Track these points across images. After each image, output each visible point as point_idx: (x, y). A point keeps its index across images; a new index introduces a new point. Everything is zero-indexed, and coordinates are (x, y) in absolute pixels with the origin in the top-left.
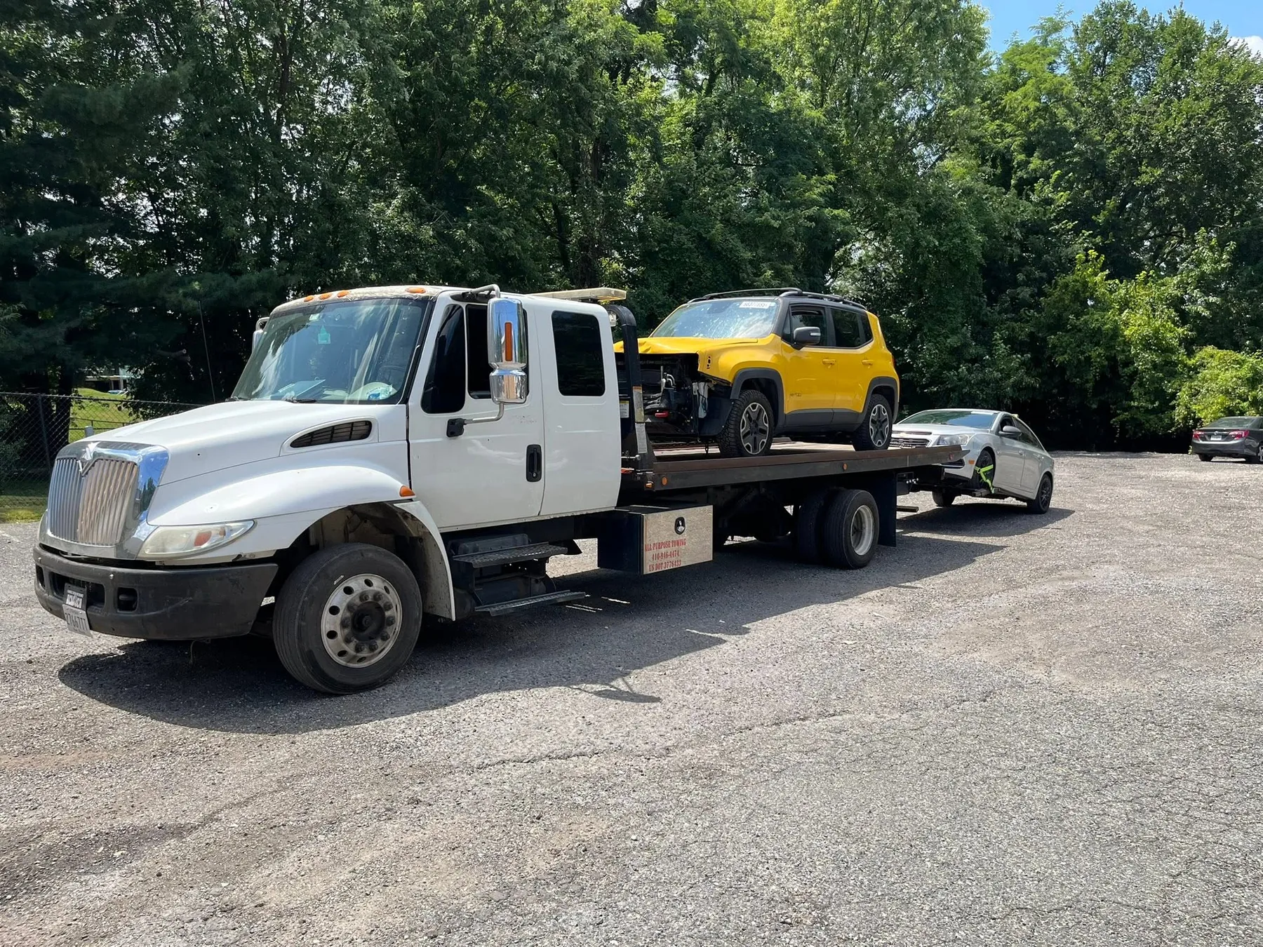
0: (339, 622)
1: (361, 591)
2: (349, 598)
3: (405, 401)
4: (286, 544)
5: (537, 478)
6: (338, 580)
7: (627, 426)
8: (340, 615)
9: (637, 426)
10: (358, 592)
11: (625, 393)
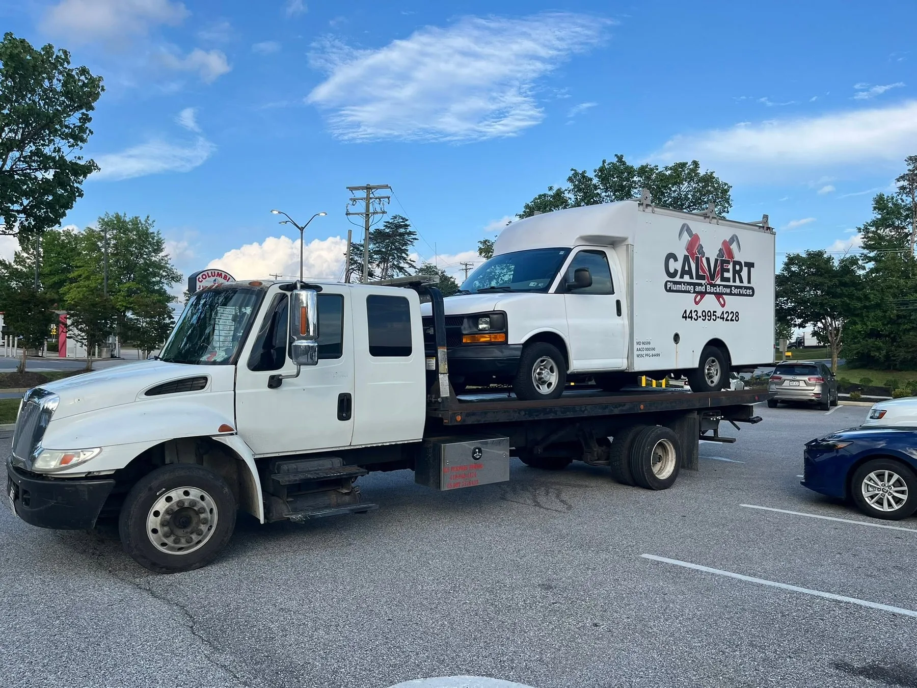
0: (159, 522)
1: (178, 500)
2: (168, 504)
3: (235, 363)
4: (122, 465)
5: (348, 418)
6: (160, 492)
7: (432, 377)
8: (160, 517)
9: (441, 376)
10: (176, 501)
11: (430, 352)
